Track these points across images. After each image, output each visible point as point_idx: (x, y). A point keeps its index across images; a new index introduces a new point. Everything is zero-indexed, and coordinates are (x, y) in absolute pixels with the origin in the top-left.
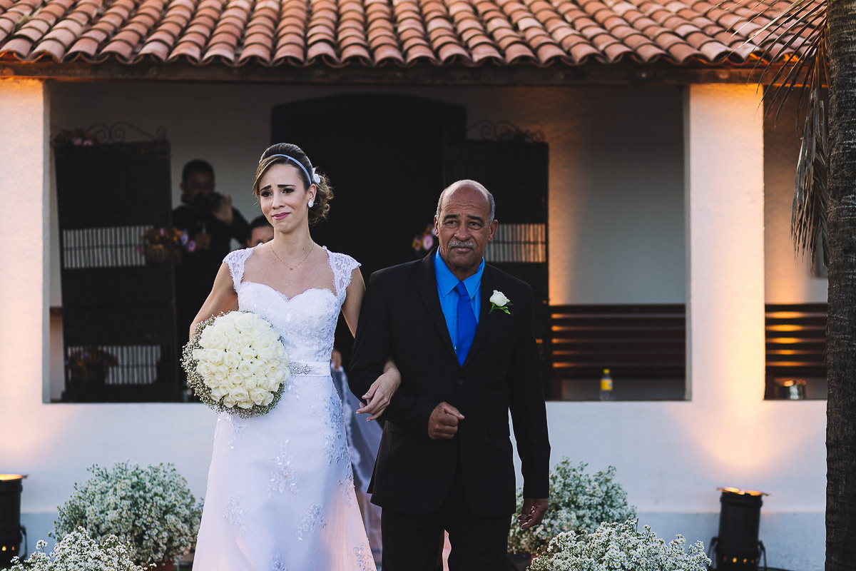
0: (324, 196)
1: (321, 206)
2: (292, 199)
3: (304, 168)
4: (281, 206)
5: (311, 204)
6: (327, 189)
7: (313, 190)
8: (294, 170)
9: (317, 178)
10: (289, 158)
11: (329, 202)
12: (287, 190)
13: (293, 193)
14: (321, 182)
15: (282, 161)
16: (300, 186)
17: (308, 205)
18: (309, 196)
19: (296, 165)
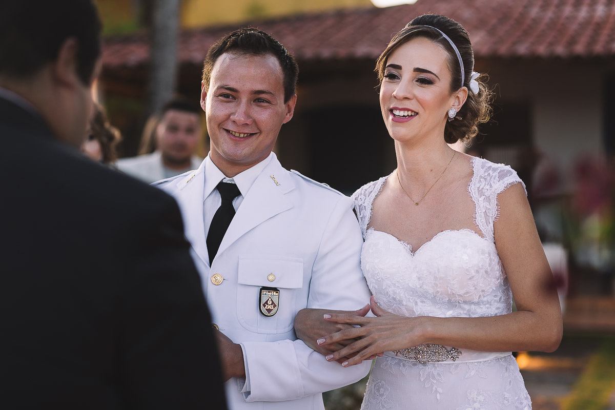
0: (475, 114)
1: (466, 126)
2: (427, 94)
3: (460, 59)
4: (406, 98)
5: (452, 114)
6: (484, 107)
7: (462, 95)
8: (444, 54)
9: (475, 86)
10: (444, 36)
11: (480, 126)
12: (424, 79)
13: (432, 86)
14: (480, 94)
15: (433, 36)
16: (444, 82)
17: (447, 114)
18: (452, 101)
19: (449, 49)
